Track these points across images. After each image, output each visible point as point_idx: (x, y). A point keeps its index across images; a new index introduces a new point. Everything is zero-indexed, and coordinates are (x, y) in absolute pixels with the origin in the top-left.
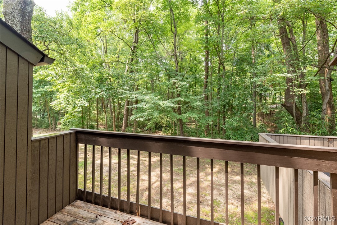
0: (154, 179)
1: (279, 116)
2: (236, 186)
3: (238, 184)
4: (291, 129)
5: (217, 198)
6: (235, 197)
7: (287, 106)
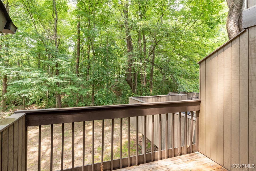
0: (43, 148)
1: (119, 86)
2: (107, 133)
3: (108, 132)
4: (132, 94)
5: (100, 145)
6: (110, 141)
7: (128, 81)
